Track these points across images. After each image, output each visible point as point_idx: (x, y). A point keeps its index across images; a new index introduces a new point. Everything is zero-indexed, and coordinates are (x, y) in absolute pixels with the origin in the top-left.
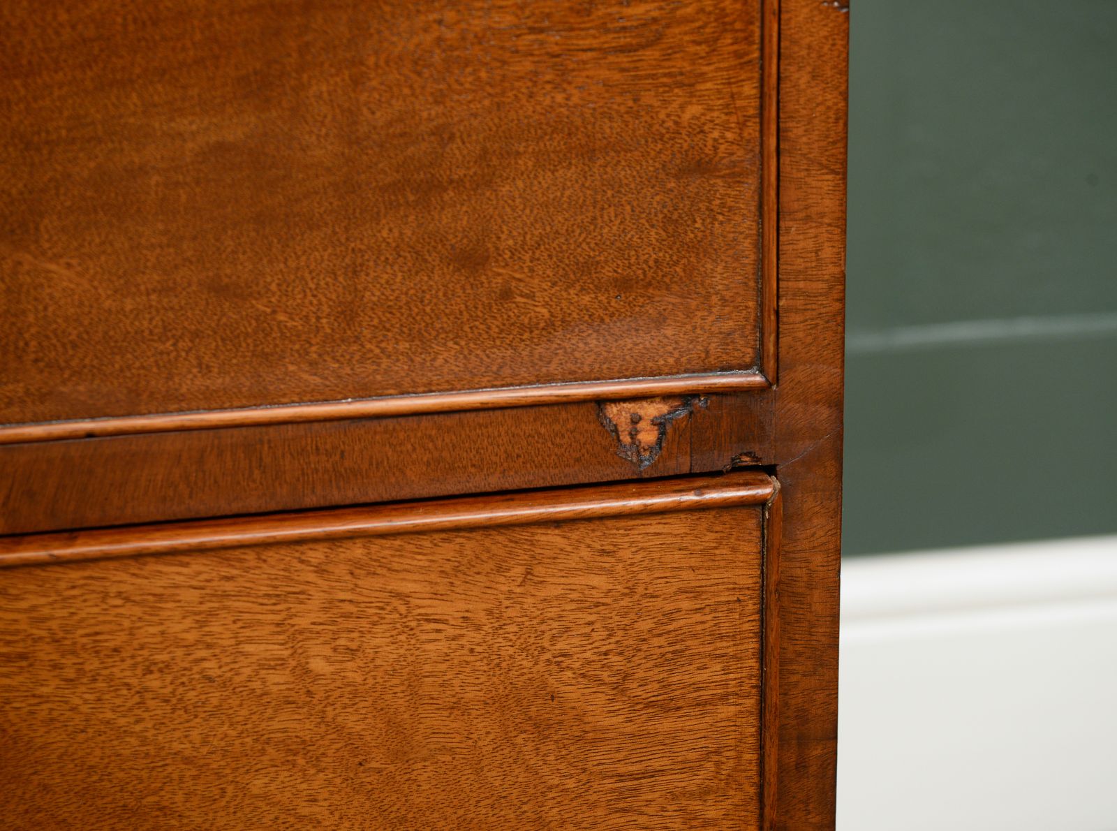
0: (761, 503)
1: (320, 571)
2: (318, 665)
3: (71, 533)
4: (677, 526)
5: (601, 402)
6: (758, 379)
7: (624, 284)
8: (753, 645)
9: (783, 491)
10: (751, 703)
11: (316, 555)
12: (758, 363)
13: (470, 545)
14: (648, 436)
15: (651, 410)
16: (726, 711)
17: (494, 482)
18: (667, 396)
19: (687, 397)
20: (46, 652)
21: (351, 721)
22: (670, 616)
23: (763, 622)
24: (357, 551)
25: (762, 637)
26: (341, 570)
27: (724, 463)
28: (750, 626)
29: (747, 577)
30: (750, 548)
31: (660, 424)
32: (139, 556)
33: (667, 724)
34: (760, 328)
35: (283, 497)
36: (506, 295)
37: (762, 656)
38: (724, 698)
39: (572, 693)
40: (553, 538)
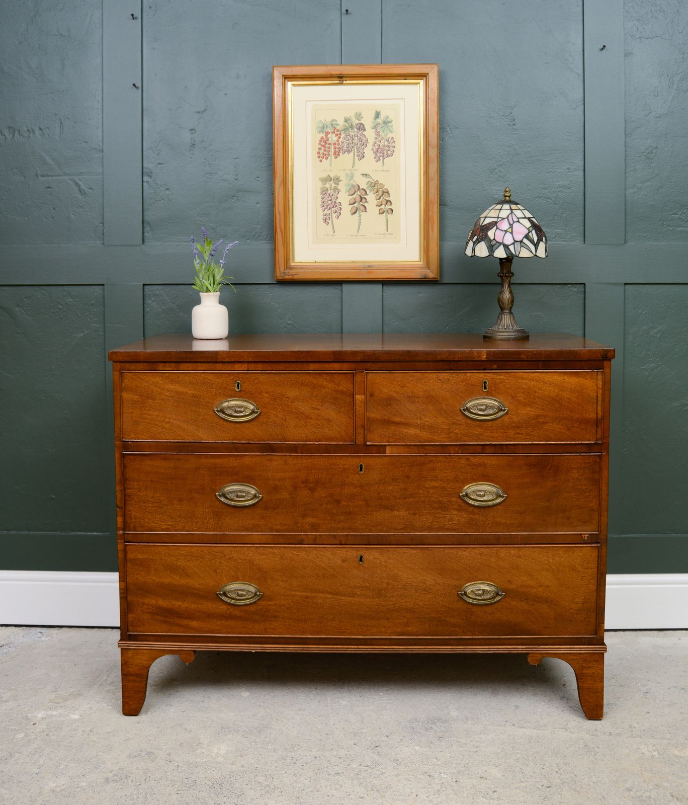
0: (598, 546)
1: (551, 550)
2: (550, 561)
3: (526, 544)
4: (589, 548)
5: (581, 534)
6: (598, 533)
7: (584, 522)
8: (597, 562)
9: (601, 545)
10: (596, 569)
11: (551, 548)
12: (598, 531)
13: (567, 548)
14: (586, 538)
15: (587, 536)
16: (594, 570)
17: (570, 542)
18: (588, 534)
19: (590, 534)
20: (523, 556)
21: (553, 567)
22: (588, 558)
23: (598, 560)
24: (555, 548)
25: (598, 562)
26: (553, 550)
27: (594, 542)
28: (597, 560)
29: (597, 555)
30: (597, 551)
31: (587, 537)
32: (533, 547)
33: (587, 571)
34: (598, 528)
35: (548, 542)
36: (572, 522)
37: (598, 564)
38: (593, 568)
39: (577, 566)
40: (576, 548)
